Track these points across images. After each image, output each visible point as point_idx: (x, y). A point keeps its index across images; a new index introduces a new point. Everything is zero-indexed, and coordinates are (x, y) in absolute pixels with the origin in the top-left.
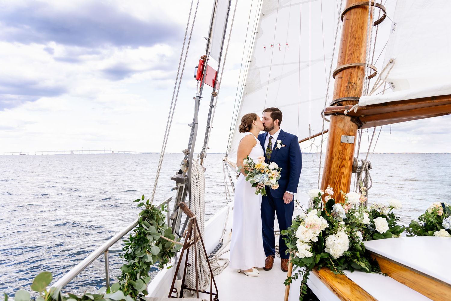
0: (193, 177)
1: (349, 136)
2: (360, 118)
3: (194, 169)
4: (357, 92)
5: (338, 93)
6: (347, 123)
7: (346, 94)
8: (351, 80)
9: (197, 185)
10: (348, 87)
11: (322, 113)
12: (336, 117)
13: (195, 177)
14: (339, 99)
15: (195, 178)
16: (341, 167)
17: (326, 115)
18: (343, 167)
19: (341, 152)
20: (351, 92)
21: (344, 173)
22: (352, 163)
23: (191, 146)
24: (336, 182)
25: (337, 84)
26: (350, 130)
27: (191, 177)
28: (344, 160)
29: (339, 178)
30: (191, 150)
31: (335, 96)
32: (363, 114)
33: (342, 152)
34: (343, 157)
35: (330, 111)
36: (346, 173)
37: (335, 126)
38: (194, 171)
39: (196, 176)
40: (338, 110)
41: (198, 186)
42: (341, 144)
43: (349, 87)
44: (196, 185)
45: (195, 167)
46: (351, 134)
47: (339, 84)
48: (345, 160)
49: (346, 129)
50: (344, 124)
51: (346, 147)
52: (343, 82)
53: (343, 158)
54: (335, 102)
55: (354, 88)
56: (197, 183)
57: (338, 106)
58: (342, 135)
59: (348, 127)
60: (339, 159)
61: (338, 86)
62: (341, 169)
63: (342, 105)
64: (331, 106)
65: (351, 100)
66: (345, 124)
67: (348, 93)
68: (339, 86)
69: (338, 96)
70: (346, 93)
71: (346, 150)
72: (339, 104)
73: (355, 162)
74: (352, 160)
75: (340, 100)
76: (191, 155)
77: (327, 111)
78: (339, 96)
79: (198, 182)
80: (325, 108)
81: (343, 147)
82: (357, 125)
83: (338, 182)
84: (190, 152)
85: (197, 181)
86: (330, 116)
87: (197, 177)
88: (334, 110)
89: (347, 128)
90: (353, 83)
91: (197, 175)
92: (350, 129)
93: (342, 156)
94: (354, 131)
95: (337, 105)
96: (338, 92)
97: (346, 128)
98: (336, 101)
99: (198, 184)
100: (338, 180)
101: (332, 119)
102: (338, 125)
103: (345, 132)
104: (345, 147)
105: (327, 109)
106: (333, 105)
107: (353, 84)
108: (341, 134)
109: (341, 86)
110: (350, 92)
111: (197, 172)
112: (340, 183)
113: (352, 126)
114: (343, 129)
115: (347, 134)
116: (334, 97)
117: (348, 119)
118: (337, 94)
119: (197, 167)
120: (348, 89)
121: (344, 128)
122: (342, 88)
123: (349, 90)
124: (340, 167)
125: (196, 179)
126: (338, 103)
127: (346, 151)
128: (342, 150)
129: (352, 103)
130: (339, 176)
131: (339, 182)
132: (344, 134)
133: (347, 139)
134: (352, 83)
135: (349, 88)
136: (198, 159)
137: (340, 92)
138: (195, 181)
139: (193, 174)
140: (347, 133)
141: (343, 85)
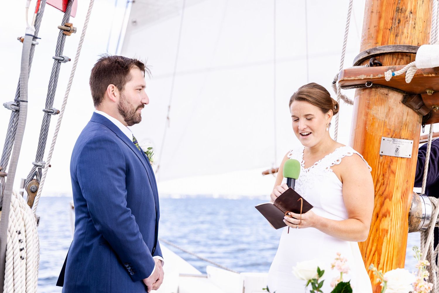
0: (13, 236)
1: (399, 140)
2: (423, 96)
3: (14, 216)
4: (417, 33)
5: (374, 35)
6: (395, 107)
7: (392, 37)
8: (404, 3)
9: (21, 257)
10: (397, 21)
11: (334, 83)
12: (367, 91)
13: (17, 234)
14: (375, 49)
15: (17, 237)
16: (380, 215)
17: (343, 87)
18: (385, 216)
19: (381, 178)
20: (403, 33)
21: (387, 231)
22: (408, 207)
23: (8, 158)
24: (368, 253)
25: (370, 11)
26: (402, 125)
27: (7, 236)
28: (388, 200)
29: (375, 244)
30: (11, 167)
31: (367, 41)
32: (431, 89)
33: (383, 179)
34: (385, 190)
35: (353, 78)
36: (393, 231)
37: (367, 114)
38: (15, 221)
39: (19, 233)
40: (371, 77)
41: (25, 259)
42: (381, 158)
43: (399, 20)
44: (18, 257)
45: (16, 211)
46: (404, 133)
47: (375, 11)
48: (390, 199)
49: (393, 123)
50: (386, 110)
51: (393, 167)
52: (384, 8)
53: (386, 193)
54: (366, 55)
55: (411, 22)
56: (21, 250)
57: (371, 65)
58: (383, 138)
59: (397, 119)
60: (377, 196)
61: (371, 17)
62: (381, 221)
63: (381, 65)
64: (356, 65)
65: (403, 54)
66: (389, 110)
67: (397, 36)
68: (375, 16)
69: (372, 41)
70: (392, 35)
71: (393, 173)
72: (373, 61)
73: (414, 206)
74: (407, 199)
75: (378, 52)
76: (8, 179)
77: (346, 78)
78: (374, 42)
79: (25, 248)
80: (341, 72)
81: (386, 166)
82: (419, 113)
83: (374, 254)
84: (7, 171)
85: (23, 245)
86: (355, 89)
87: (22, 237)
88: (363, 77)
89: (393, 121)
90: (409, 10)
91: (23, 232)
92: (401, 122)
93: (383, 188)
94: (410, 126)
95: (369, 64)
96: (373, 31)
97: (393, 119)
98: (369, 53)
99: (23, 253)
100: (374, 249)
101: (359, 96)
102: (373, 112)
103: (390, 130)
104: (390, 167)
105: (346, 73)
106: (360, 62)
107: (407, 13)
108: (381, 134)
109: (380, 18)
110: (400, 32)
111: (23, 224)
112: (380, 255)
113: (406, 114)
114: (385, 123)
115: (396, 135)
116: (364, 43)
117: (395, 98)
118: (370, 37)
119: (22, 210)
120: (397, 24)
121: (387, 120)
122: (382, 22)
123: (398, 27)
124: (378, 217)
125: (20, 241)
126: (371, 60)
127: (392, 175)
128: (383, 175)
129: (405, 58)
130: (376, 239)
131: (376, 253)
132: (389, 134)
133: (394, 147)
134: (406, 11)
135: (399, 23)
136: (23, 193)
137: (378, 32)
138: (19, 246)
139: (13, 227)
140: (394, 131)
141: (383, 15)
